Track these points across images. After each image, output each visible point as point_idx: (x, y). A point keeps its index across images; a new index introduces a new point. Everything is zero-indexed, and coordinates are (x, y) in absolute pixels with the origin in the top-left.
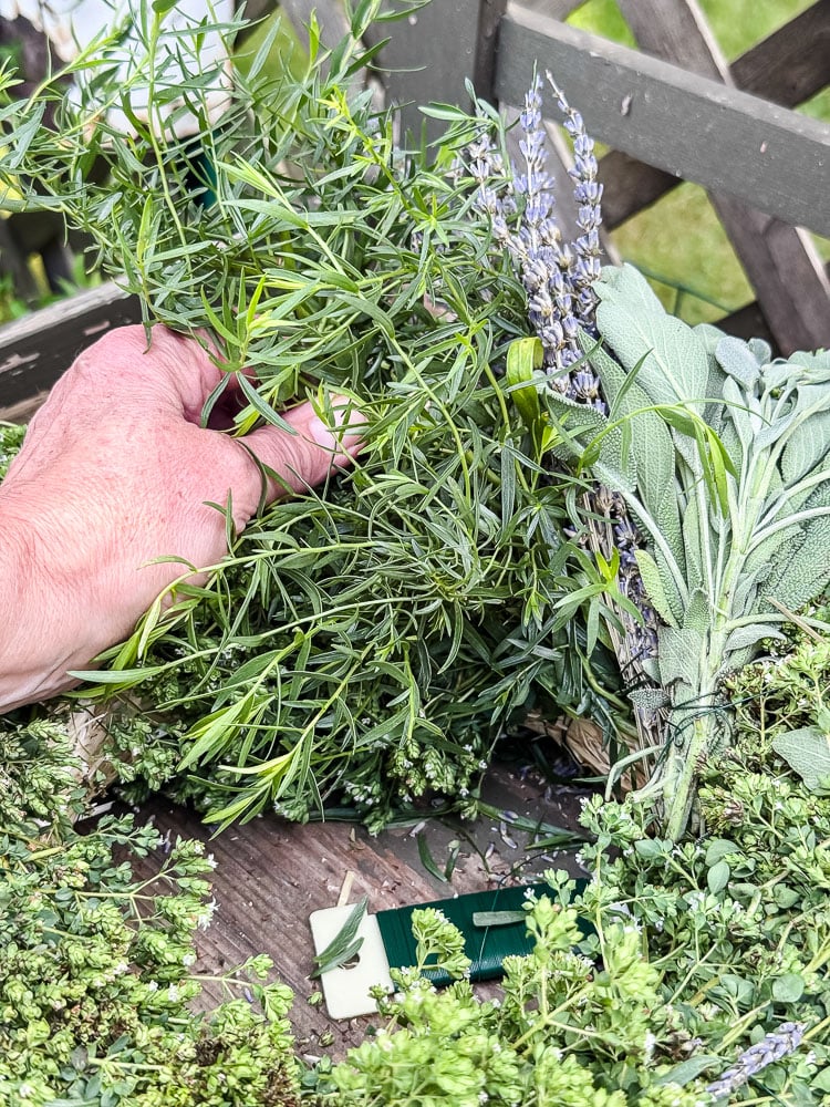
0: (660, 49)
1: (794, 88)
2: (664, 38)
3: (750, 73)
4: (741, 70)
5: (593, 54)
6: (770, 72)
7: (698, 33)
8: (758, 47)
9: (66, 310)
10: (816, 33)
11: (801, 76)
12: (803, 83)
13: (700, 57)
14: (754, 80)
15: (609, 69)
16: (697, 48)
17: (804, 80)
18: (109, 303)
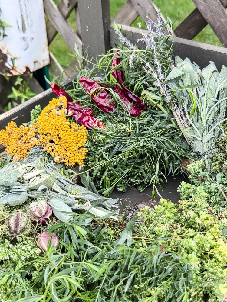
1: (191, 34)
3: (179, 32)
4: (176, 32)
6: (184, 31)
8: (180, 25)
9: (6, 115)
10: (194, 19)
11: (192, 31)
12: (193, 33)
14: (180, 33)
15: (138, 35)
17: (193, 32)
18: (20, 110)
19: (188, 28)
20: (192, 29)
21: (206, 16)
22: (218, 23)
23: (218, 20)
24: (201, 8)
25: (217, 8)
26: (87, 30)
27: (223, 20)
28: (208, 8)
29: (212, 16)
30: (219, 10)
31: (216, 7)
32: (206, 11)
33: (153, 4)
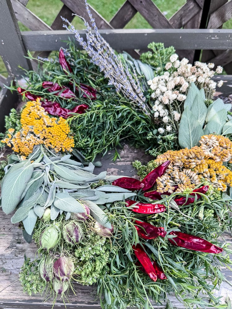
0: (36, 29)
2: (36, 27)
3: (55, 27)
4: (53, 27)
5: (45, 35)
7: (42, 23)
8: (54, 22)
13: (45, 28)
16: (44, 26)
21: (74, 10)
23: (84, 11)
26: (3, 43)
33: (29, 10)
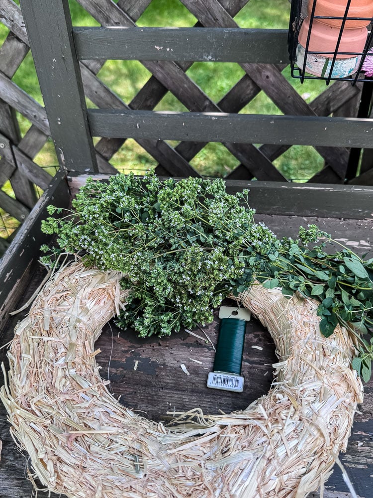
5: (122, 115)
6: (141, 104)
19: (146, 100)
20: (150, 100)
22: (181, 89)
23: (181, 86)
24: (159, 76)
25: (178, 74)
26: (59, 123)
27: (186, 86)
28: (167, 75)
29: (173, 82)
30: (180, 76)
31: (176, 73)
32: (165, 78)
